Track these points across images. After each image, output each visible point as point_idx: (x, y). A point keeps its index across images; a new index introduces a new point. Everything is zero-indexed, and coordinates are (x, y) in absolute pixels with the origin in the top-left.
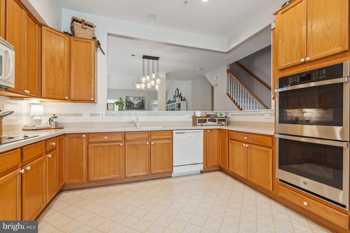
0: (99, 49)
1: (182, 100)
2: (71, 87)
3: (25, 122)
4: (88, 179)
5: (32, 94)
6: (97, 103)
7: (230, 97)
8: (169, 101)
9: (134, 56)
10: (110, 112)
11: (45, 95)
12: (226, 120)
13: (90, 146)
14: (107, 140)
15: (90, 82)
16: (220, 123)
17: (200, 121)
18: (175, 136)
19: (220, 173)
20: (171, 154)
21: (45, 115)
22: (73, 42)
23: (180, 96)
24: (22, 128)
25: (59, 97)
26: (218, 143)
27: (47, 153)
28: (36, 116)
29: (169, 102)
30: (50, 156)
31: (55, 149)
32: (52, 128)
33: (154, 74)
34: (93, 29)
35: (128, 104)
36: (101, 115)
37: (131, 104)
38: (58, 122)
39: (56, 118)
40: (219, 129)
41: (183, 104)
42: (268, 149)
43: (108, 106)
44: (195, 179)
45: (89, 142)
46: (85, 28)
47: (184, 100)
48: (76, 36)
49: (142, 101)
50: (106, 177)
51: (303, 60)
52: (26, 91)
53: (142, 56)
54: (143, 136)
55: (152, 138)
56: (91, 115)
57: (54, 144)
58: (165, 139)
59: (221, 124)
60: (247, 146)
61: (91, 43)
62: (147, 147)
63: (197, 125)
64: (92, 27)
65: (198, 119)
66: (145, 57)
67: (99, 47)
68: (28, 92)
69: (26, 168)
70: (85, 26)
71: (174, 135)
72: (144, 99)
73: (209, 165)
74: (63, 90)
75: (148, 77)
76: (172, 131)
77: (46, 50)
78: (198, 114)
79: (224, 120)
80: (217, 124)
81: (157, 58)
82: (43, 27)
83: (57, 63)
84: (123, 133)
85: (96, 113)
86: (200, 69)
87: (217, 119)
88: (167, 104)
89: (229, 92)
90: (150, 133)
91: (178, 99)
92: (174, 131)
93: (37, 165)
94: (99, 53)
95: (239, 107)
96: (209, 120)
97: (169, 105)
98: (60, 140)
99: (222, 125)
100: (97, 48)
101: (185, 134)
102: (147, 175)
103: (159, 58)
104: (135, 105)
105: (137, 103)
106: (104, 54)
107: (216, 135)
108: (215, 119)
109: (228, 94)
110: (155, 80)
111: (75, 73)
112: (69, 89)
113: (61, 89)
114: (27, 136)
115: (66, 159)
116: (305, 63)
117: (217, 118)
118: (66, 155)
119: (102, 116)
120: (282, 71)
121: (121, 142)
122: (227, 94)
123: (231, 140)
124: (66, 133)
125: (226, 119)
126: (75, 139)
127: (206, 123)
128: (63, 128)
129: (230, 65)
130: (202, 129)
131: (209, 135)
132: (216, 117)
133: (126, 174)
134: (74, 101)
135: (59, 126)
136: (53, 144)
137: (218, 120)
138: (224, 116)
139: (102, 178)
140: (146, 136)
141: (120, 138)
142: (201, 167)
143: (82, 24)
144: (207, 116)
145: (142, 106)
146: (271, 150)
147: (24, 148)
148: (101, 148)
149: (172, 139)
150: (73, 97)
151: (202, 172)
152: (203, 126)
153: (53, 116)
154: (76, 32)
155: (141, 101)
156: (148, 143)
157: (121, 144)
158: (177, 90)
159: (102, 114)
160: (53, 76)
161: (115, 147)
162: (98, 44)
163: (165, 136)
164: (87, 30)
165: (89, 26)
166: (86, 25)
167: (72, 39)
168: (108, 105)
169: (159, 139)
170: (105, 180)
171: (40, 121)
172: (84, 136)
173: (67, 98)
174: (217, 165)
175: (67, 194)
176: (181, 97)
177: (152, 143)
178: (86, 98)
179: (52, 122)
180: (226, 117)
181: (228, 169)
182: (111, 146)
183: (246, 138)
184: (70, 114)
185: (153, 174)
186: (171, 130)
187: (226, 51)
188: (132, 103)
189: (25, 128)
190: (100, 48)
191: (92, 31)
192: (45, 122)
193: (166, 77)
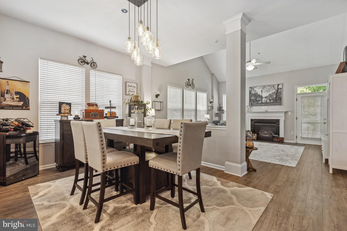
35: (253, 98)
37: (258, 98)
49: (278, 91)
72: (280, 87)
104: (264, 99)
105: (268, 95)
145: (276, 100)
155: (274, 91)
188: (259, 95)
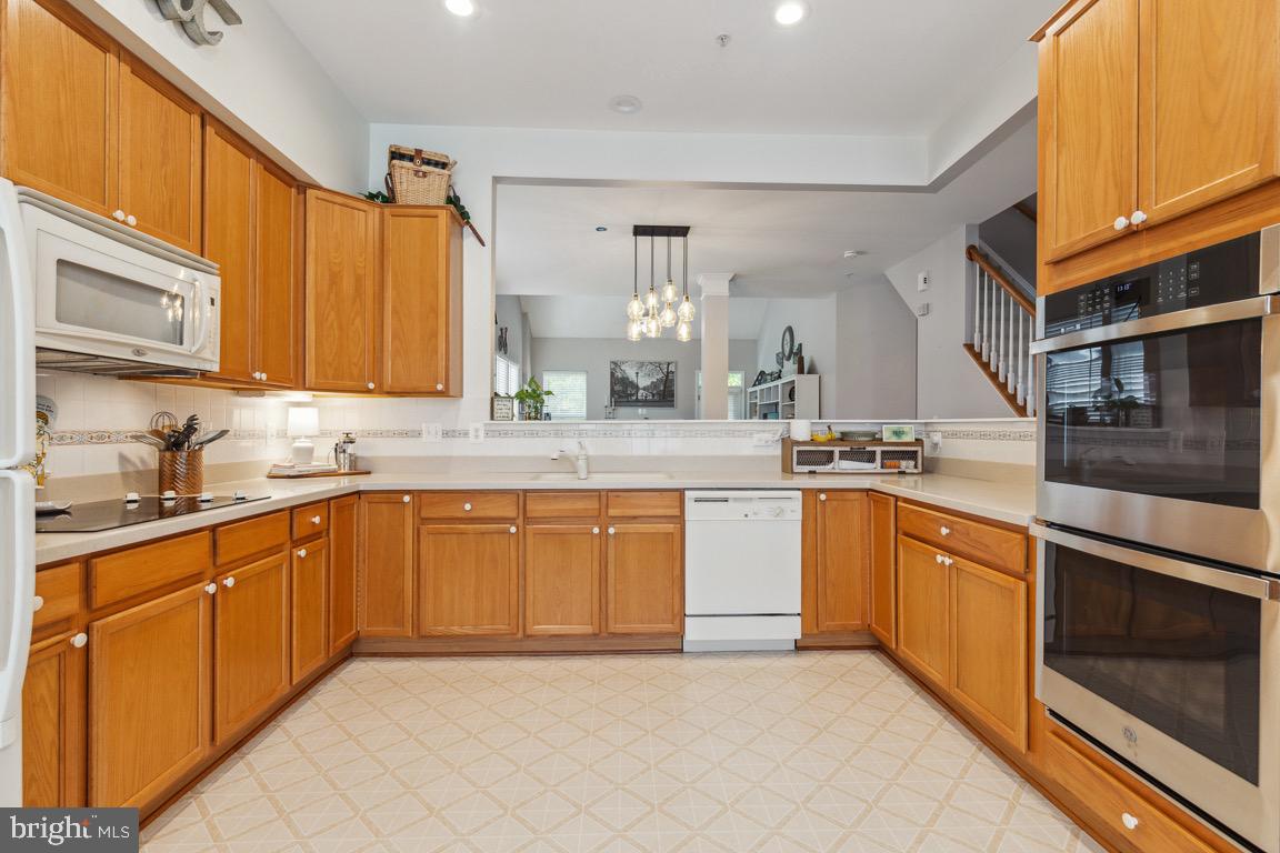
0: (467, 229)
1: (801, 371)
2: (385, 354)
3: (275, 454)
4: (419, 629)
5: (274, 381)
6: (462, 396)
7: (978, 356)
8: (762, 373)
9: (605, 229)
10: (499, 425)
11: (313, 380)
12: (920, 454)
13: (424, 529)
14: (474, 514)
15: (435, 335)
16: (890, 467)
17: (805, 458)
18: (692, 511)
19: (873, 657)
20: (677, 572)
21: (323, 434)
22: (389, 220)
23: (797, 354)
24: (266, 473)
25: (349, 383)
26: (867, 541)
27: (297, 544)
28: (299, 437)
29: (762, 377)
30: (303, 553)
31: (324, 534)
32: (342, 471)
33: (670, 287)
34: (449, 173)
35: (617, 388)
36: (472, 433)
37: (629, 389)
38: (359, 454)
39: (352, 442)
40: (868, 490)
41: (806, 385)
42: (1013, 579)
43: (495, 406)
44: (762, 669)
45: (422, 519)
46: (425, 175)
47: (812, 371)
48: (401, 200)
49: (667, 376)
50: (468, 630)
51: (1120, 223)
52: (257, 375)
53: (631, 229)
54: (580, 505)
55: (612, 512)
56: (446, 434)
57: (317, 520)
58: (658, 520)
59: (896, 470)
60: (948, 561)
61: (436, 217)
62: (596, 542)
63: (793, 472)
64: (444, 166)
65: (796, 449)
66: (639, 231)
67: (468, 223)
68: (264, 376)
69: (225, 582)
70: (425, 168)
71: (690, 506)
72: (672, 368)
73: (827, 624)
74: (361, 363)
75: (652, 300)
76: (681, 492)
77: (316, 254)
78: (801, 429)
79: (912, 456)
80: (879, 470)
81: (682, 231)
82: (309, 192)
83: (347, 284)
84: (521, 494)
85: (459, 427)
86: (858, 253)
87: (878, 449)
88: (754, 385)
89: (977, 336)
90: (604, 496)
91: (790, 366)
92: (687, 493)
93: (262, 575)
94: (469, 241)
95: (1012, 399)
96: (843, 455)
97: (758, 388)
98: (339, 509)
99: (900, 473)
100: (462, 227)
101: (730, 503)
102: (595, 635)
103: (689, 228)
104: (641, 391)
105: (649, 383)
106: (483, 245)
107: (857, 511)
108: (868, 449)
109: (970, 347)
110: (674, 306)
111: (395, 312)
112: (378, 361)
113: (355, 360)
114: (243, 498)
115: (361, 564)
116: (1131, 233)
117: (875, 445)
118: (361, 553)
119: (477, 437)
120: (1061, 266)
121: (511, 521)
122: (965, 345)
123: (906, 534)
124: (361, 489)
125: (919, 449)
126: (384, 507)
127: (831, 465)
128: (369, 473)
129: (980, 225)
130: (799, 489)
131: (828, 510)
132: (880, 441)
133: (527, 627)
134: (391, 393)
135: (361, 466)
136: (313, 520)
137: (883, 452)
138: (909, 438)
139: (456, 630)
140: (593, 505)
141: (511, 512)
142: (792, 630)
143: (415, 164)
144: (842, 440)
145: (664, 396)
146: (1023, 585)
147: (221, 529)
148: (455, 536)
149: (680, 519)
150: (388, 381)
151: (800, 648)
152: (818, 477)
153: (343, 437)
154: (398, 188)
155: (661, 375)
156: (596, 530)
157: (513, 530)
158: (787, 334)
159: (477, 430)
160: (335, 325)
161: (496, 536)
162: (462, 216)
163: (656, 507)
164: (430, 178)
165: (436, 164)
166: (428, 162)
167: (387, 211)
168: (496, 403)
169: (635, 517)
170: (467, 637)
171: (310, 451)
172: (407, 498)
173: (371, 386)
174: (860, 628)
175: (363, 665)
176: (801, 362)
177: (611, 531)
178: (425, 386)
179: (342, 455)
180: (919, 442)
181: (894, 646)
182: (483, 533)
183: (944, 531)
184: (388, 431)
185: (614, 635)
186: (677, 490)
187: (925, 183)
188: (632, 383)
189: (275, 472)
190: (471, 227)
191: (446, 179)
192: (324, 457)
193: (730, 289)
